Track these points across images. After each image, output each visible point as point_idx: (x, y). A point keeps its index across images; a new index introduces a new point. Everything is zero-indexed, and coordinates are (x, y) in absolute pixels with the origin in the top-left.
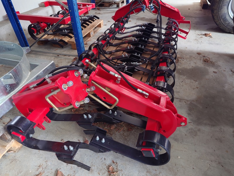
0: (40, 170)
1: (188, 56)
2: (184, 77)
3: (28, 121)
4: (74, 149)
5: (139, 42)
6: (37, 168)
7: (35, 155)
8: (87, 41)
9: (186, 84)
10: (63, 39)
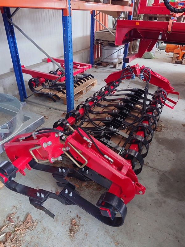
0: (14, 210)
1: (172, 127)
2: (163, 147)
3: (13, 166)
4: (44, 197)
5: (124, 107)
6: (12, 207)
7: (13, 196)
8: (78, 98)
9: (163, 154)
10: (57, 94)
